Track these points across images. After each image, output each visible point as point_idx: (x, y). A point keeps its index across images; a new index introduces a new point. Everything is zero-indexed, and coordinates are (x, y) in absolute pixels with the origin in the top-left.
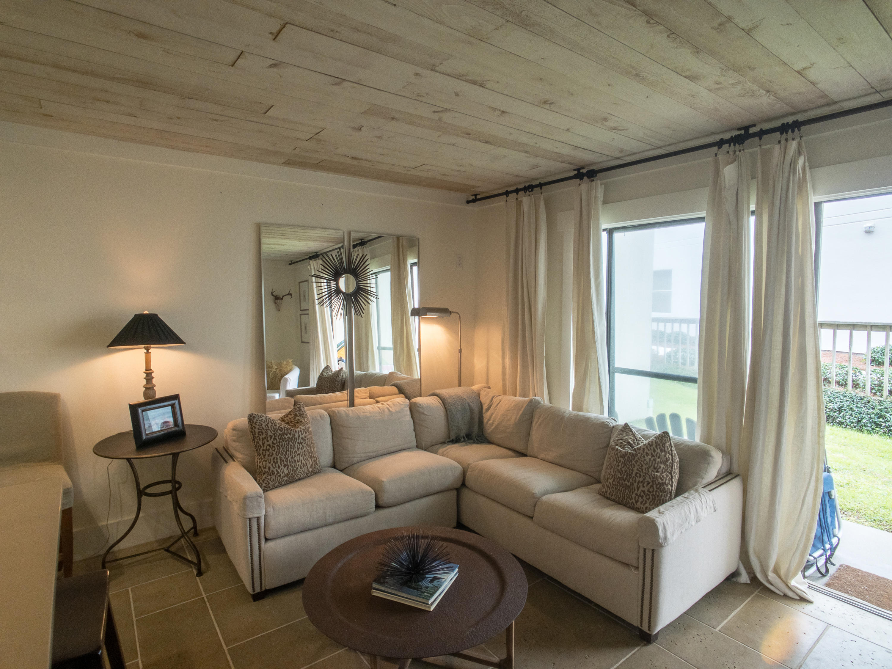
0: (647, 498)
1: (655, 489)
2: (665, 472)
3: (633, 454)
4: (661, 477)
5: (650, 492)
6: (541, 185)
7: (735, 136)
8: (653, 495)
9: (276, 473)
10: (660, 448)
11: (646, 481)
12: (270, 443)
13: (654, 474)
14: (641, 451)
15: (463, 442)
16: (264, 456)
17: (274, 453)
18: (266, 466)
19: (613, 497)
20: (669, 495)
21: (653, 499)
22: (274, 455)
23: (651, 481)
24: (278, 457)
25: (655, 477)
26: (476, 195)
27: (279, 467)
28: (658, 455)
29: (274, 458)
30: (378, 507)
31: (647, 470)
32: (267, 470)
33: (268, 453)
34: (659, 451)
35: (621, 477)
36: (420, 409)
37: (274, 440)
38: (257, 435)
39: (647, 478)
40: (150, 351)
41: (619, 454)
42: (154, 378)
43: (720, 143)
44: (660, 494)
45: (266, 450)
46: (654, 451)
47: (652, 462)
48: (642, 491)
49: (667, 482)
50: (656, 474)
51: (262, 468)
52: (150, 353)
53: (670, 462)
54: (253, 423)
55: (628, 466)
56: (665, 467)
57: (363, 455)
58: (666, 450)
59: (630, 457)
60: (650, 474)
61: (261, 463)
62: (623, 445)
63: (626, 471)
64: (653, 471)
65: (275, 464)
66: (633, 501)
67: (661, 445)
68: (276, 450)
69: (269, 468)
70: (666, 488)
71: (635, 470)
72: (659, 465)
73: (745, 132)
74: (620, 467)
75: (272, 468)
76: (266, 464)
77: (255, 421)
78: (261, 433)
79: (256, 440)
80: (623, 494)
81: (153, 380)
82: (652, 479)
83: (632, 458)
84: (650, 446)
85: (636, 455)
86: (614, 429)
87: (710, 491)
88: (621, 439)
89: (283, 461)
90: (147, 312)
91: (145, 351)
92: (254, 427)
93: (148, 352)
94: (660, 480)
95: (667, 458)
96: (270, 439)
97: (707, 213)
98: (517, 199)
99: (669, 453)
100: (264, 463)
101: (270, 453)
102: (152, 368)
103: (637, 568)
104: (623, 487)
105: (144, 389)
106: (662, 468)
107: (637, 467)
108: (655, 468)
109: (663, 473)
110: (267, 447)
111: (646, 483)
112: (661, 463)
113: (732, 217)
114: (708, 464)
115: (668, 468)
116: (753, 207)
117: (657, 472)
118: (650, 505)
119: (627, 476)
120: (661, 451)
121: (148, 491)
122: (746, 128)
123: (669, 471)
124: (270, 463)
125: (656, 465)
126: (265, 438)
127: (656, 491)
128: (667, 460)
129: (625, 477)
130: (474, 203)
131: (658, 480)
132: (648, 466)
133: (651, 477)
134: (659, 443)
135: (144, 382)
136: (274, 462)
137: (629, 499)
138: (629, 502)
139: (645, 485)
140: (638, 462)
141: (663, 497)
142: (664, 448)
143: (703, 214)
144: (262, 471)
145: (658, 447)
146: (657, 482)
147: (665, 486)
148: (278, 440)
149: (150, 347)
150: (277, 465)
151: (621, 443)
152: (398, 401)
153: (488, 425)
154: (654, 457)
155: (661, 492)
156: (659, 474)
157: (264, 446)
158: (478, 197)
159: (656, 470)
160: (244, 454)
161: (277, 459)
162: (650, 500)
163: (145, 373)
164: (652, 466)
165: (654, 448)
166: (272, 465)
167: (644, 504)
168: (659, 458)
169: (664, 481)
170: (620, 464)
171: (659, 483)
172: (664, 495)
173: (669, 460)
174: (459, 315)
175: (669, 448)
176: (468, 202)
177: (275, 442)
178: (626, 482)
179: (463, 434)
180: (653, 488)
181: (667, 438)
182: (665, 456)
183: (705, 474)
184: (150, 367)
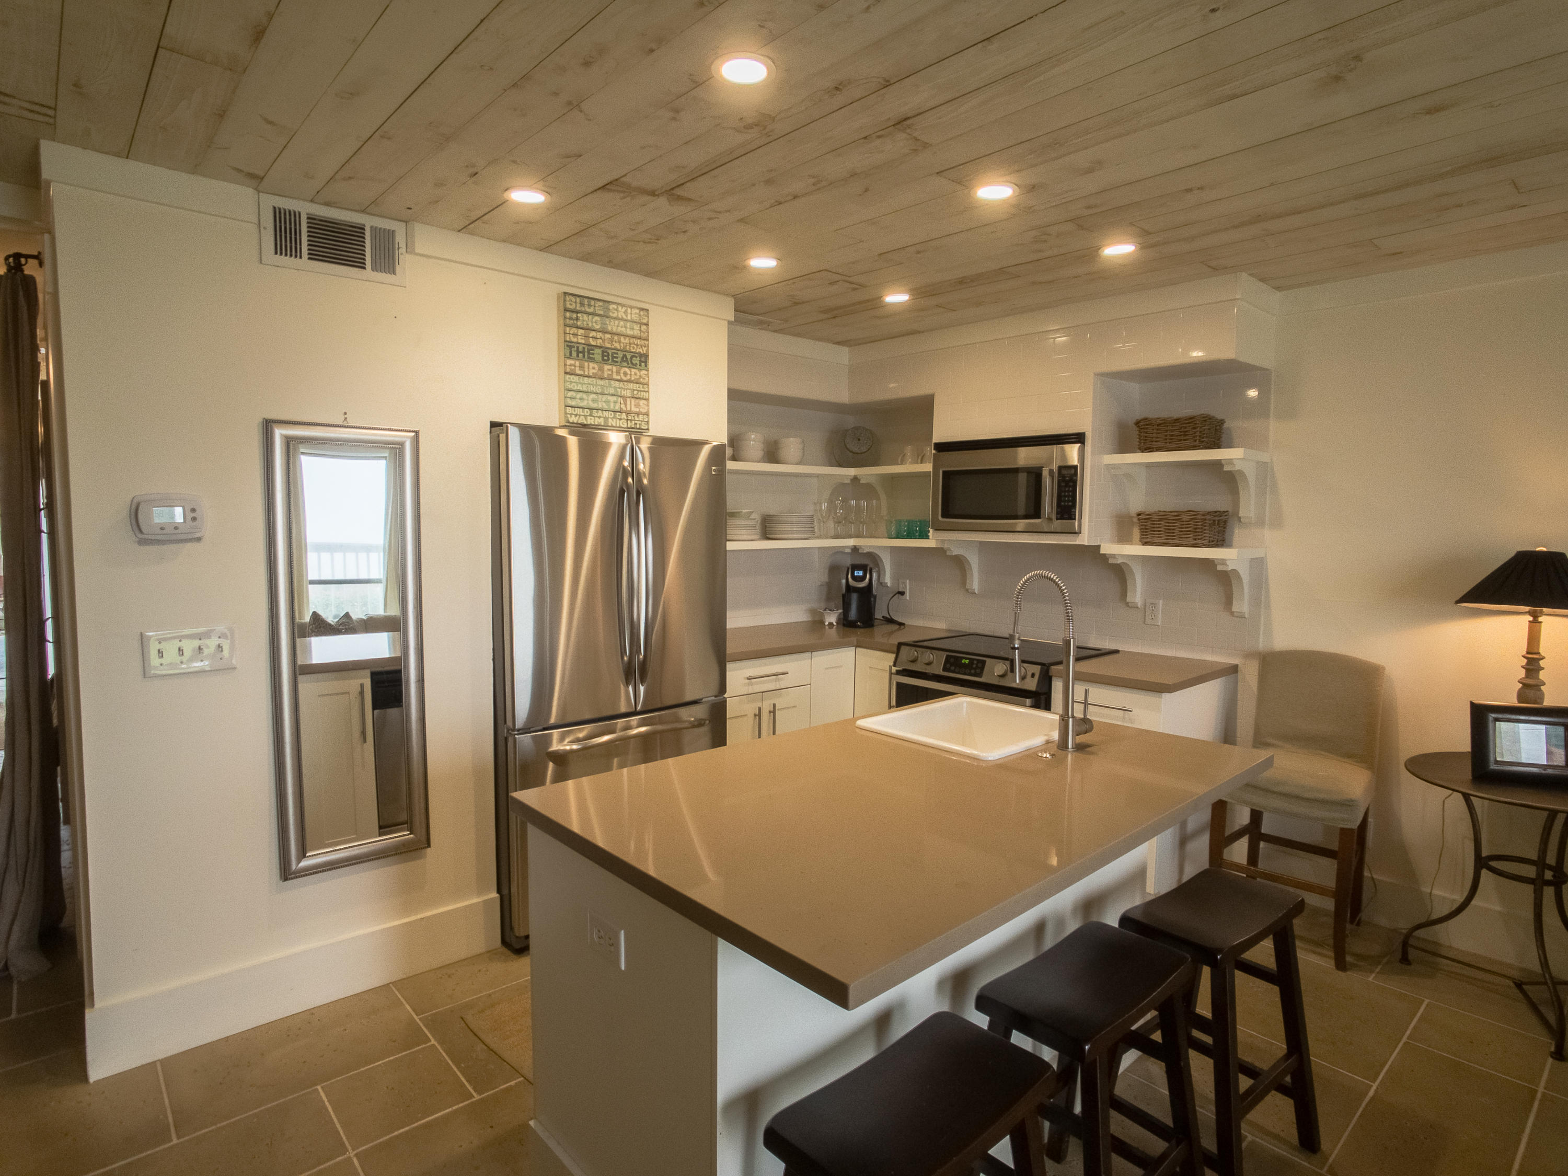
40: (1540, 619)
42: (1543, 669)
52: (1541, 622)
81: (1541, 672)
90: (1544, 549)
91: (1531, 619)
93: (1535, 622)
102: (1541, 651)
105: (1521, 685)
121: (1493, 864)
135: (1522, 673)
149: (1542, 613)
163: (1524, 657)
184: (1538, 649)
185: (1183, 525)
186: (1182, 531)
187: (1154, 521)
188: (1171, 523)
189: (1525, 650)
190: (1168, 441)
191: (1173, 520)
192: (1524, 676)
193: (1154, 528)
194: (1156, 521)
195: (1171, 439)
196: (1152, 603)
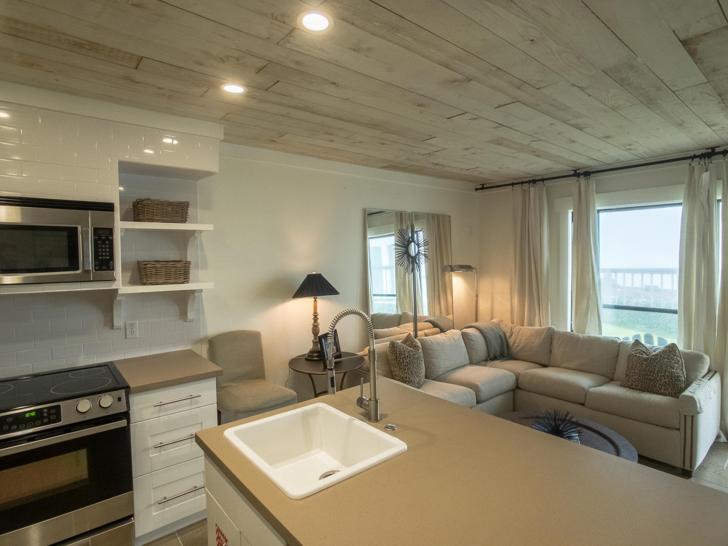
0: (668, 386)
1: (674, 380)
2: (678, 369)
3: (653, 358)
4: (677, 372)
5: (670, 382)
6: (543, 180)
7: (705, 153)
8: (673, 384)
9: (413, 381)
10: (672, 354)
11: (666, 375)
12: (408, 360)
13: (672, 371)
14: (659, 356)
15: (500, 359)
16: (405, 370)
17: (411, 367)
18: (407, 377)
19: (639, 387)
20: (683, 384)
21: (673, 387)
22: (411, 369)
23: (670, 375)
24: (413, 370)
25: (672, 373)
26: (483, 185)
27: (414, 377)
28: (672, 359)
29: (411, 371)
30: (478, 402)
31: (666, 368)
32: (408, 379)
33: (407, 368)
34: (672, 356)
35: (646, 374)
36: (470, 337)
37: (410, 358)
38: (398, 355)
39: (667, 374)
40: (317, 300)
41: (642, 359)
42: (318, 318)
43: (693, 157)
44: (678, 383)
45: (406, 365)
46: (669, 356)
47: (669, 363)
48: (665, 382)
49: (681, 375)
50: (673, 370)
51: (404, 378)
52: (317, 301)
53: (680, 362)
54: (395, 347)
55: (650, 366)
56: (678, 366)
57: (445, 369)
58: (677, 355)
59: (652, 360)
60: (669, 371)
61: (403, 375)
62: (641, 353)
63: (649, 370)
64: (670, 368)
65: (412, 375)
66: (658, 388)
67: (673, 352)
68: (412, 365)
69: (409, 378)
70: (681, 379)
71: (657, 369)
72: (674, 364)
73: (712, 151)
74: (644, 367)
75: (410, 378)
76: (406, 375)
77: (395, 346)
78: (401, 354)
79: (398, 359)
80: (648, 385)
81: (318, 320)
82: (671, 374)
83: (653, 361)
84: (665, 353)
85: (656, 359)
86: (621, 344)
87: (709, 380)
88: (638, 350)
89: (416, 373)
90: (314, 273)
91: (314, 300)
92: (396, 350)
93: (315, 301)
94: (676, 374)
95: (678, 360)
96: (408, 358)
97: (684, 201)
98: (522, 188)
99: (679, 357)
100: (405, 374)
101: (408, 367)
102: (318, 312)
103: (678, 430)
104: (648, 380)
105: (312, 326)
106: (676, 366)
107: (658, 366)
108: (671, 367)
109: (677, 370)
110: (406, 364)
111: (666, 377)
112: (675, 363)
113: (705, 204)
114: (703, 363)
115: (680, 366)
116: (719, 197)
117: (673, 369)
118: (671, 390)
119: (651, 373)
120: (674, 355)
122: (713, 149)
123: (681, 369)
124: (409, 374)
125: (672, 365)
126: (404, 357)
127: (675, 382)
128: (679, 361)
129: (649, 374)
130: (482, 191)
131: (675, 375)
132: (666, 365)
133: (670, 372)
134: (671, 350)
136: (411, 374)
137: (654, 388)
138: (654, 389)
139: (666, 378)
140: (658, 363)
141: (680, 385)
142: (676, 354)
143: (681, 201)
144: (404, 380)
145: (671, 353)
146: (674, 376)
147: (680, 378)
148: (412, 359)
149: (317, 298)
150: (413, 376)
151: (639, 352)
152: (455, 332)
153: (514, 347)
154: (669, 359)
155: (678, 382)
156: (674, 370)
157: (404, 363)
158: (485, 186)
159: (672, 368)
160: (381, 370)
161: (413, 372)
162: (671, 387)
163: (313, 315)
164: (670, 366)
165: (668, 354)
166: (410, 375)
167: (667, 390)
168: (673, 360)
169: (679, 375)
170: (644, 366)
171: (676, 376)
172: (681, 384)
173: (680, 361)
174: (476, 270)
175: (679, 353)
176: (477, 189)
177: (410, 360)
178: (651, 377)
179: (498, 353)
180: (672, 379)
181: (676, 347)
182: (677, 359)
183: (702, 370)
184: (317, 311)
185: (177, 270)
186: (176, 274)
187: (157, 268)
188: (168, 269)
189: (313, 312)
190: (164, 215)
191: (170, 267)
192: (313, 322)
193: (157, 273)
194: (159, 268)
195: (166, 215)
196: (131, 324)
